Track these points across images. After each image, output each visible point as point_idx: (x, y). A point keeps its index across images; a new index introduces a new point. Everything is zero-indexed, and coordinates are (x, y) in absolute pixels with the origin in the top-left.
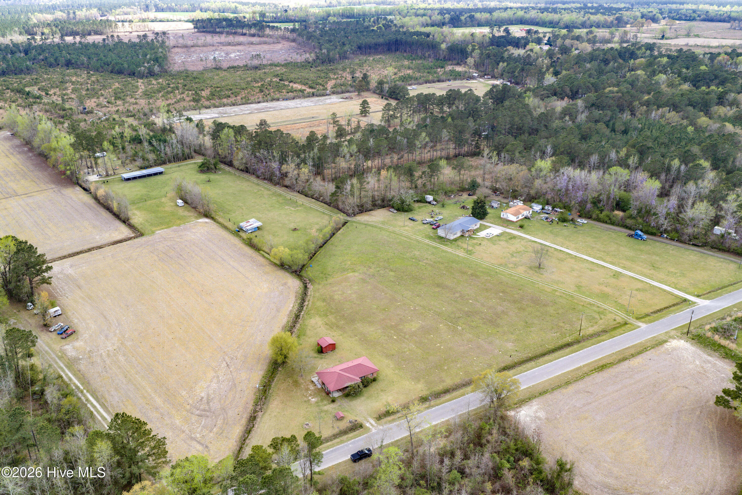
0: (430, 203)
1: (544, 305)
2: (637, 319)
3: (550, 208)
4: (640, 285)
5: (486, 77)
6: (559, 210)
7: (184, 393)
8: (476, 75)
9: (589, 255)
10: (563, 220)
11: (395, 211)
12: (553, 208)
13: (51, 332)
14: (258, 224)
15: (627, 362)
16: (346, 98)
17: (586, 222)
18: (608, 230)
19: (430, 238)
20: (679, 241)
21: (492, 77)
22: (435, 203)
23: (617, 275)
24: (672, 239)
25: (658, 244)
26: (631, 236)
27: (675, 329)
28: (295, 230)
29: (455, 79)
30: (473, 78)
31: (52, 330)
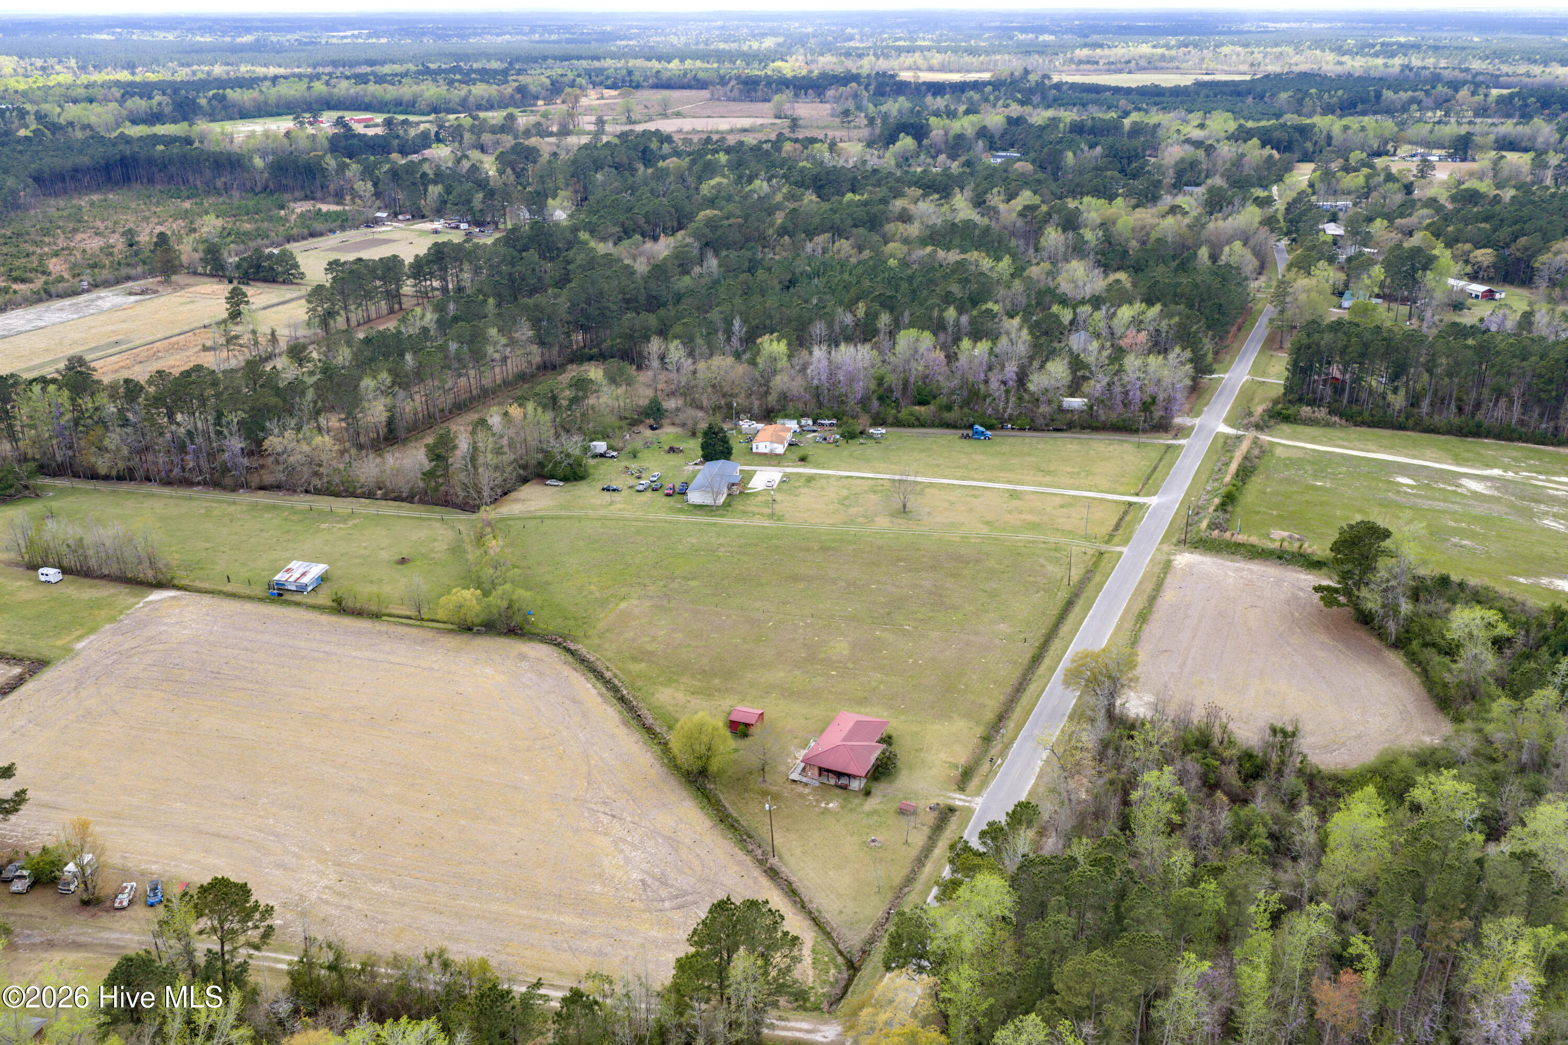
0: (602, 455)
1: (978, 561)
2: (1108, 542)
3: (810, 422)
4: (1058, 501)
5: (400, 217)
6: (827, 422)
7: (598, 888)
8: (385, 215)
9: (945, 477)
10: (850, 436)
11: (561, 484)
12: (814, 423)
13: (123, 909)
14: (317, 569)
15: (1160, 601)
16: (142, 293)
17: (884, 431)
18: (926, 435)
19: (681, 511)
20: (1033, 429)
21: (413, 217)
22: (614, 454)
23: (1013, 495)
24: (1022, 429)
25: (1010, 439)
26: (967, 437)
27: (1162, 542)
28: (403, 561)
29: (343, 228)
30: (377, 222)
31: (125, 903)
